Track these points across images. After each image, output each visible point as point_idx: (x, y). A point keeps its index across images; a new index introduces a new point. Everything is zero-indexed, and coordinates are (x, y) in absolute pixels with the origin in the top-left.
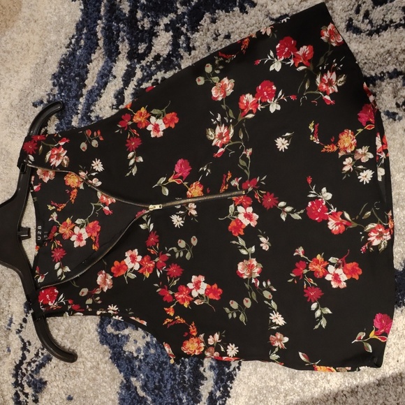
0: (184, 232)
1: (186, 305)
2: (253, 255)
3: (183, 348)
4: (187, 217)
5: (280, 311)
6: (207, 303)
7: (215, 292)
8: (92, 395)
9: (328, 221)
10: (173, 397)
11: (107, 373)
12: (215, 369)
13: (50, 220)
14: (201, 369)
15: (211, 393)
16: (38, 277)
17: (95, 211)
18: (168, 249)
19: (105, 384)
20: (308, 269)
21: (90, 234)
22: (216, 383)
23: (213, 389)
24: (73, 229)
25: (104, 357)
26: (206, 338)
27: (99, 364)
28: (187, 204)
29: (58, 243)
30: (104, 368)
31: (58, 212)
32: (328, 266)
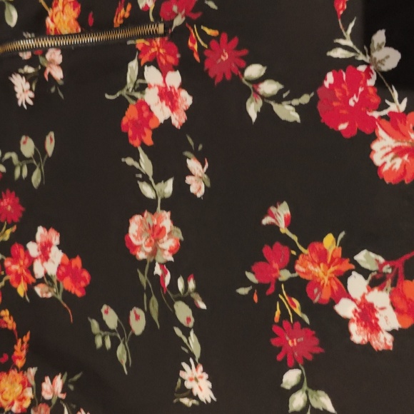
1: (21, 290)
2: (167, 204)
5: (207, 362)
6: (59, 297)
9: (374, 137)
20: (293, 270)
28: (44, 51)
32: (348, 274)
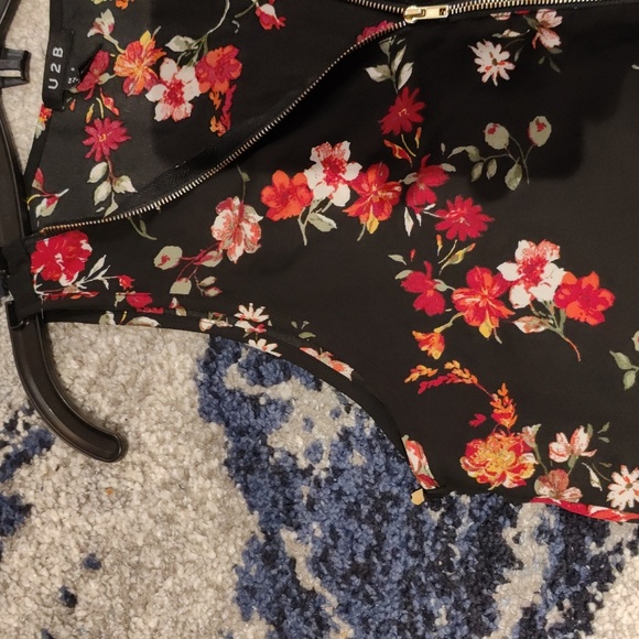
0: (511, 100)
1: (486, 329)
3: (464, 461)
4: (525, 51)
6: (559, 330)
7: (587, 299)
8: (157, 563)
10: (407, 605)
11: (211, 507)
12: (552, 539)
13: (92, 32)
14: (508, 534)
15: (530, 613)
16: (39, 201)
17: (230, 16)
18: (449, 150)
19: (200, 538)
21: (207, 86)
22: (552, 584)
23: (539, 600)
24: (156, 67)
25: (207, 457)
26: (544, 440)
27: (187, 477)
29: (107, 103)
30: (202, 490)
31: (117, 12)
